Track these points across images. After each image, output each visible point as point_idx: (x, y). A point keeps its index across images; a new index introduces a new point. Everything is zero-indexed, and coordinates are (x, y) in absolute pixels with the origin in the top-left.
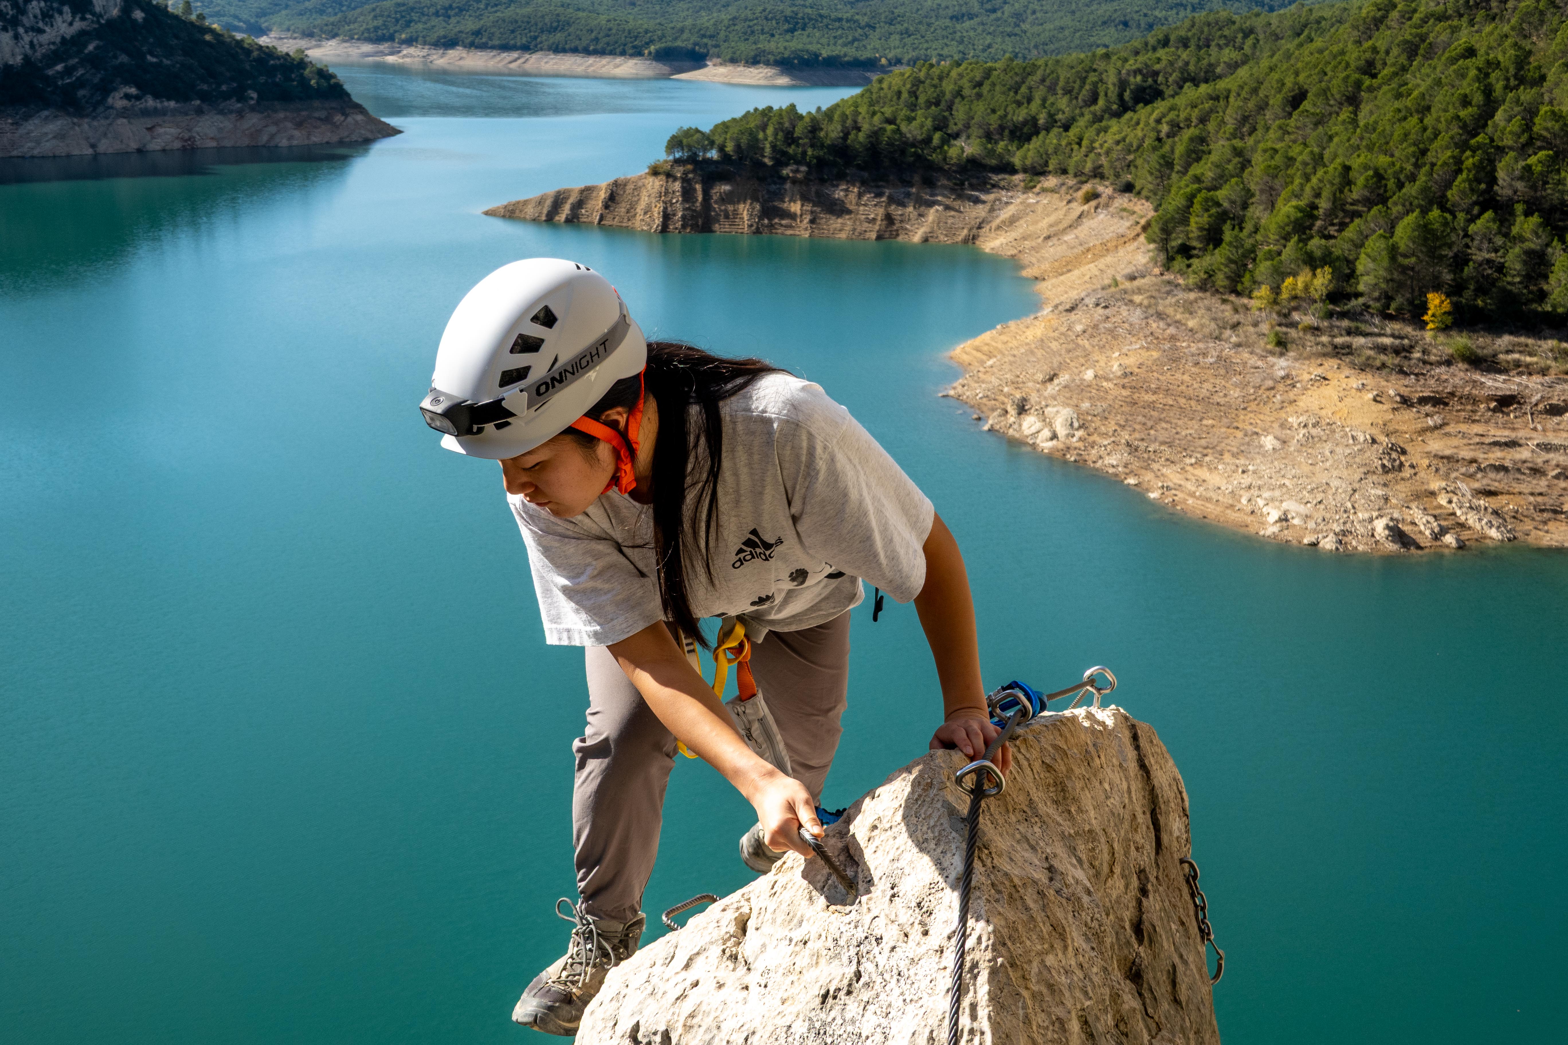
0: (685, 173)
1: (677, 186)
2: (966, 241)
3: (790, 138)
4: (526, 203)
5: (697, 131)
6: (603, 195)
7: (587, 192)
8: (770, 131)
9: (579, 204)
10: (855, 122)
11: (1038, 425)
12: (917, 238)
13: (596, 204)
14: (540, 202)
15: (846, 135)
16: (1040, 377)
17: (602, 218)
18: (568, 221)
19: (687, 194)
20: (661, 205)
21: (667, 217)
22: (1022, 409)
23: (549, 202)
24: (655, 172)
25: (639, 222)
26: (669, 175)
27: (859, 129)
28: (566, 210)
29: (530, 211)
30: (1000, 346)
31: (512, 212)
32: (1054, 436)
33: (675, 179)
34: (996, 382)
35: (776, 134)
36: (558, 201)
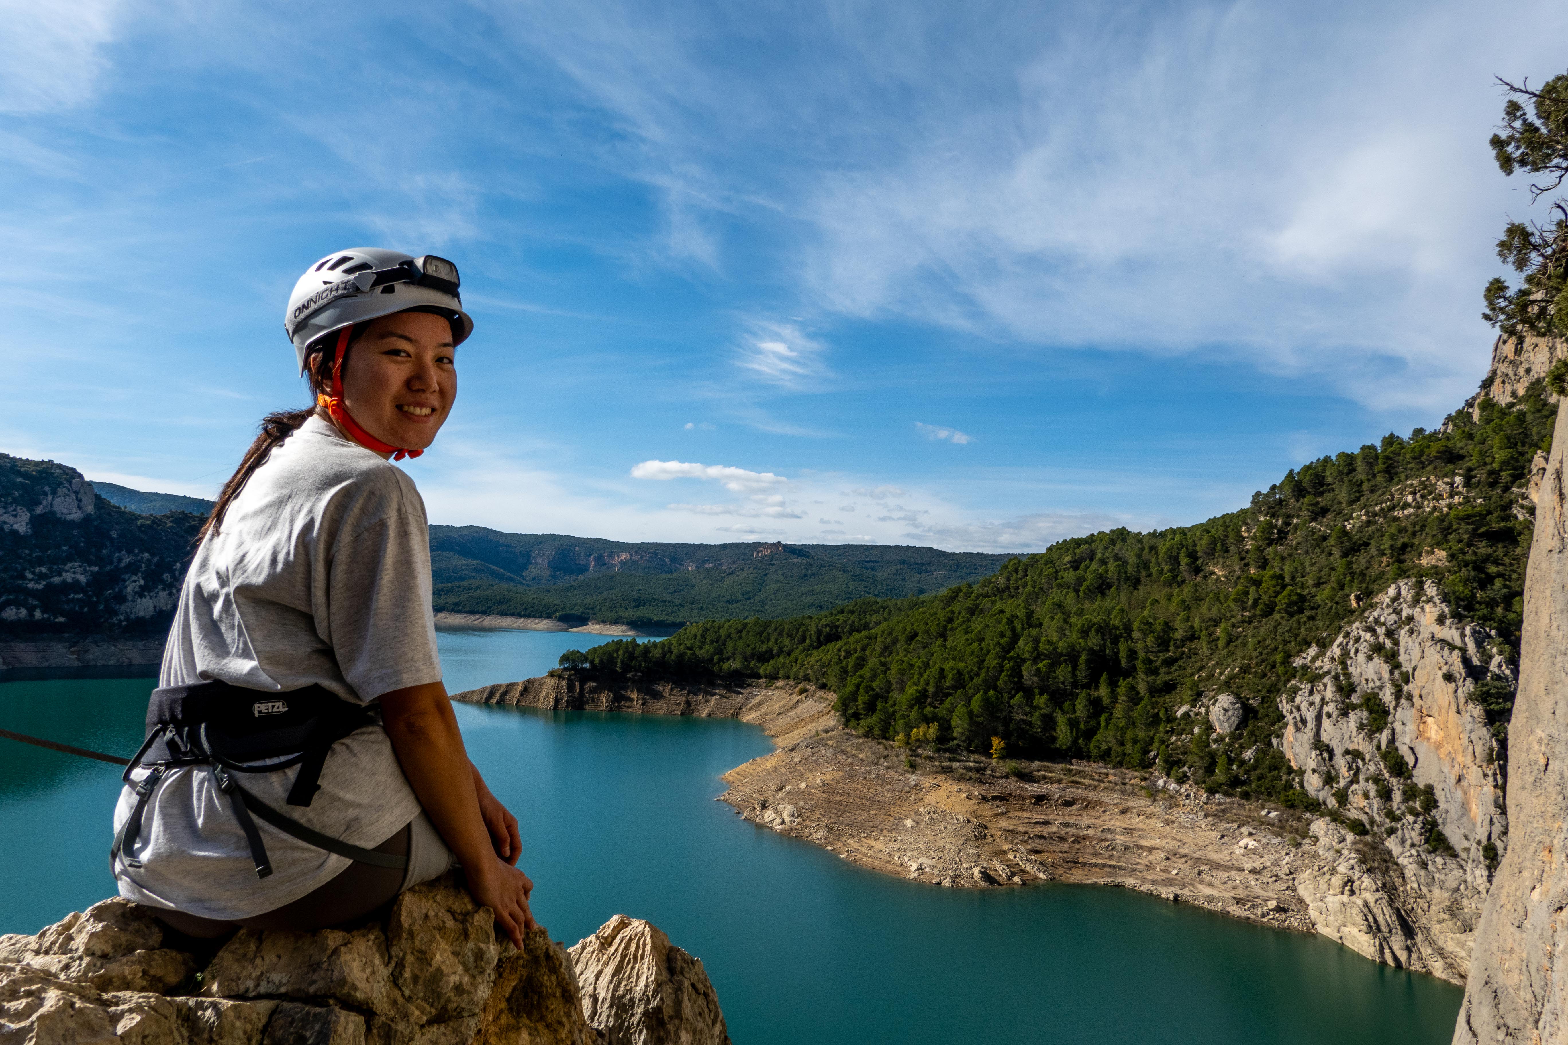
0: (570, 676)
1: (565, 683)
2: (732, 716)
3: (631, 656)
4: (473, 692)
5: (578, 652)
6: (520, 688)
7: (511, 686)
8: (620, 653)
9: (506, 693)
10: (670, 648)
11: (774, 815)
12: (704, 714)
13: (516, 693)
14: (482, 691)
15: (664, 655)
16: (774, 788)
17: (518, 701)
18: (497, 703)
19: (570, 688)
20: (554, 694)
21: (557, 701)
22: (764, 806)
23: (487, 692)
24: (552, 675)
25: (541, 704)
26: (560, 677)
27: (672, 653)
28: (497, 696)
29: (475, 697)
30: (751, 771)
31: (465, 697)
32: (783, 822)
33: (564, 679)
34: (749, 791)
35: (624, 655)
36: (493, 691)
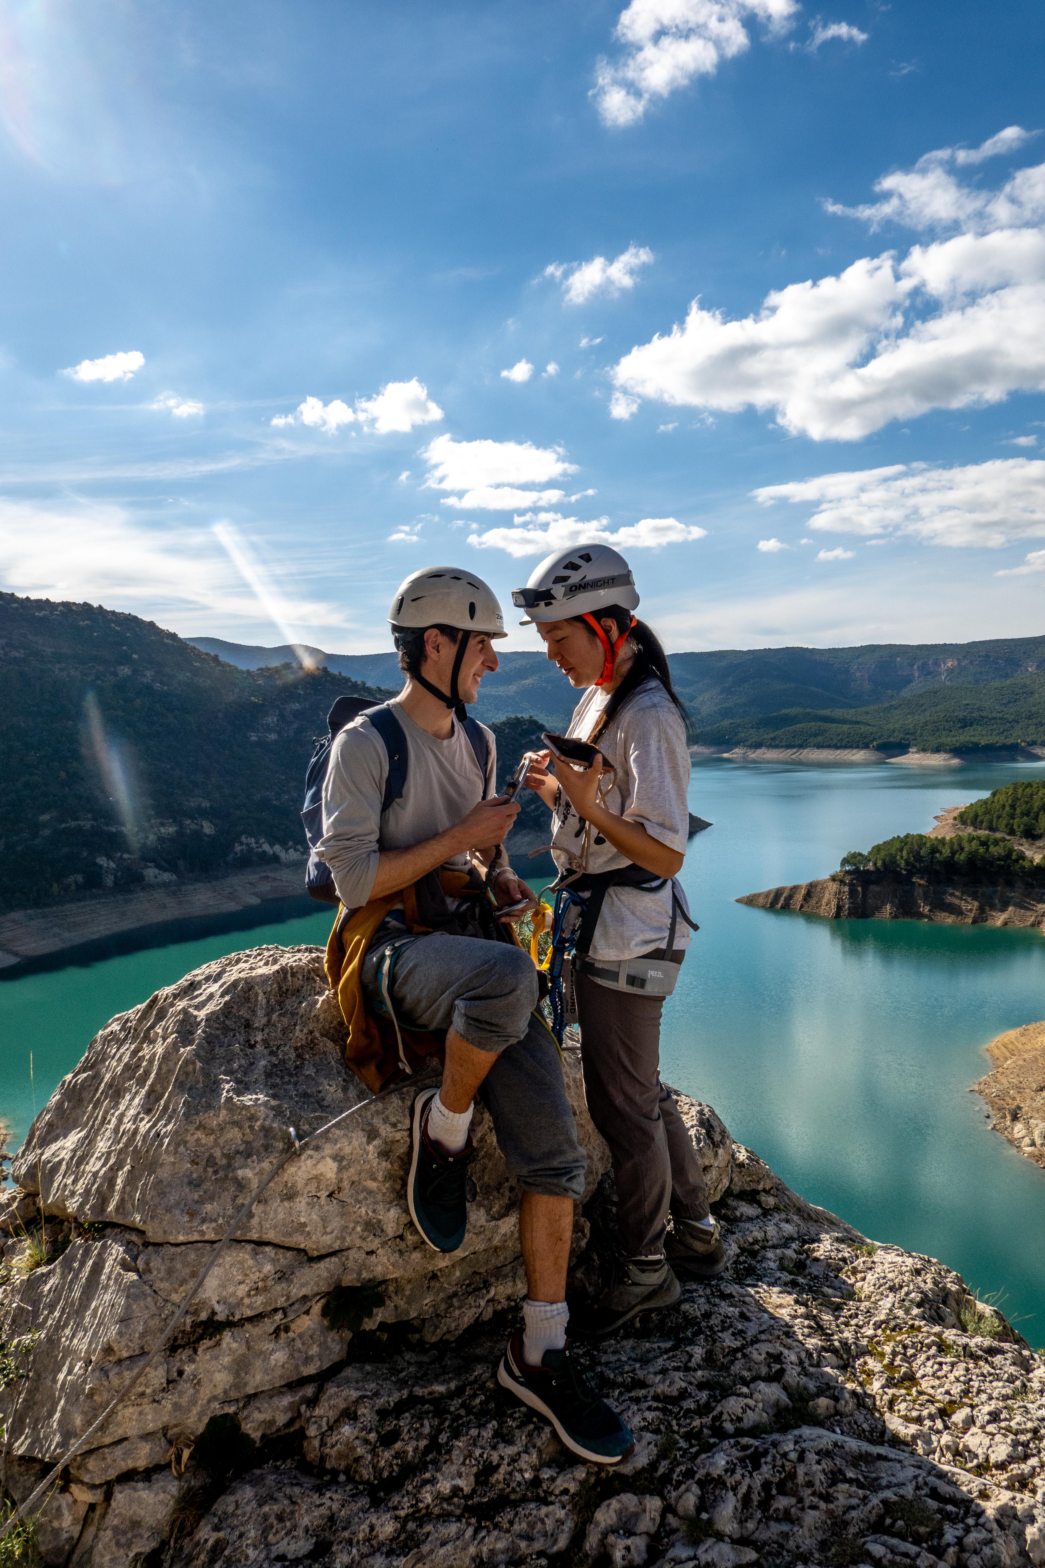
0: (852, 880)
1: (846, 889)
2: (1033, 925)
3: (918, 857)
4: (759, 895)
5: (860, 854)
6: (803, 892)
7: (795, 889)
8: (905, 853)
9: (790, 897)
10: (960, 845)
11: (1024, 1132)
12: (999, 923)
13: (799, 897)
14: (767, 894)
15: (953, 853)
16: (1034, 1086)
17: (802, 906)
18: (782, 907)
19: (853, 893)
20: (836, 900)
21: (839, 908)
22: (1015, 1118)
23: (772, 896)
24: (833, 879)
25: (822, 911)
26: (842, 882)
27: (962, 849)
28: (782, 900)
29: (761, 901)
30: (1020, 1046)
31: (751, 901)
32: (1033, 1144)
33: (845, 884)
35: (908, 854)
36: (778, 893)
